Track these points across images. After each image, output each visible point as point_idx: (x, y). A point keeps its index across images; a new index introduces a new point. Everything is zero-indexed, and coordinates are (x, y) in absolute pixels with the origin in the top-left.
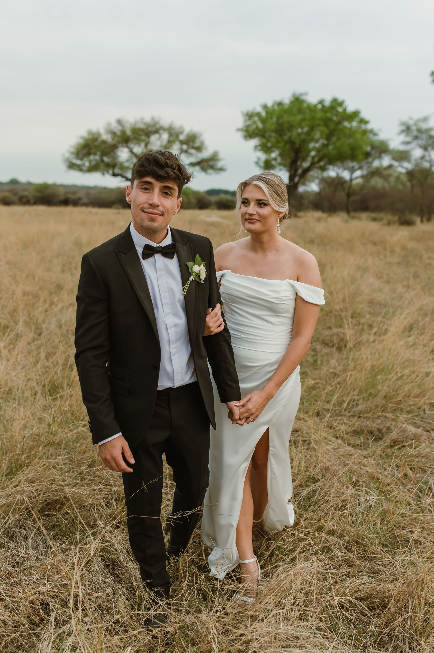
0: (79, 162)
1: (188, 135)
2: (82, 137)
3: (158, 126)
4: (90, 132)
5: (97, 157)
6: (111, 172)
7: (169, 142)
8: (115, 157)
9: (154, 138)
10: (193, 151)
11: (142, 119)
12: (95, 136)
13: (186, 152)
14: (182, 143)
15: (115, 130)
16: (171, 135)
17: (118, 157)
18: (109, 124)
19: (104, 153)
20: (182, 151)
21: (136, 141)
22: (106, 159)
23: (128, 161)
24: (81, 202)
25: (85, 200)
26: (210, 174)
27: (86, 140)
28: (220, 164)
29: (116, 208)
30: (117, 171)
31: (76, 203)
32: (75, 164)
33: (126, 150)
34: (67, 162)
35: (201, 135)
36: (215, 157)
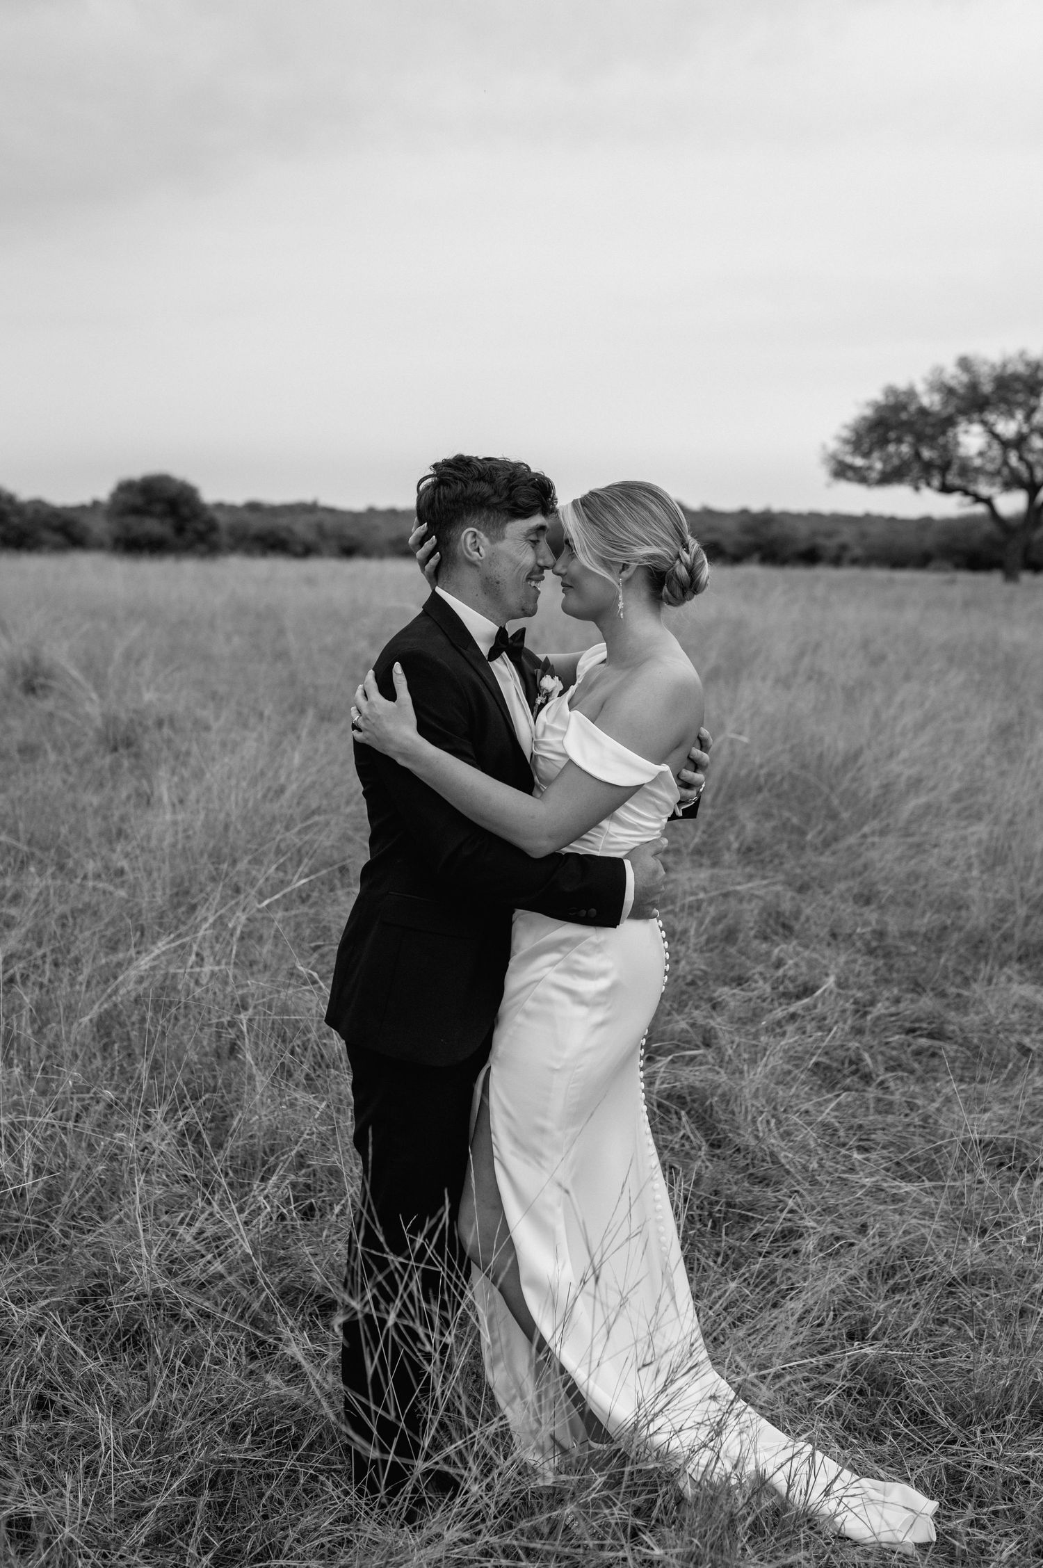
0: (859, 462)
2: (868, 404)
4: (891, 391)
5: (905, 449)
6: (936, 482)
8: (948, 446)
11: (1022, 354)
12: (903, 398)
15: (953, 383)
17: (957, 444)
18: (940, 370)
19: (920, 439)
21: (1003, 407)
22: (927, 454)
23: (981, 454)
24: (848, 556)
25: (857, 551)
27: (879, 408)
29: (938, 569)
30: (952, 479)
31: (834, 558)
32: (851, 467)
33: (977, 429)
34: (833, 465)
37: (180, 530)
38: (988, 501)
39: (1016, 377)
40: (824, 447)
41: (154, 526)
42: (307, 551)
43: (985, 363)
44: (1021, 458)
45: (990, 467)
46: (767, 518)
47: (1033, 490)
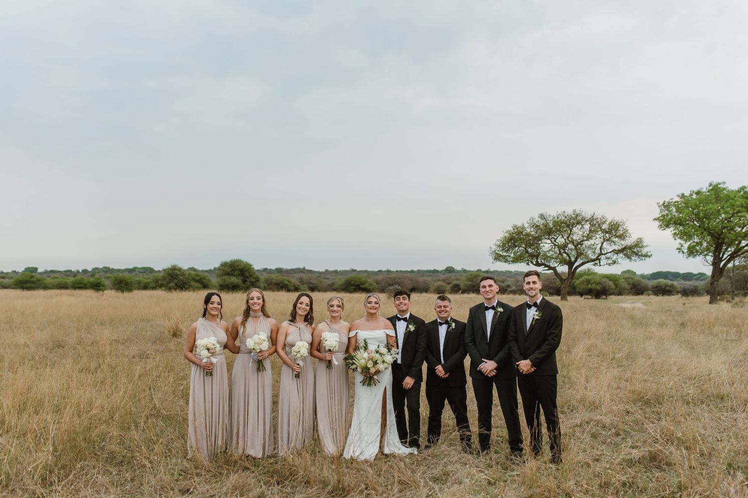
0: (505, 254)
1: (610, 224)
2: (507, 232)
3: (580, 218)
4: (515, 227)
5: (522, 249)
6: (534, 261)
7: (591, 231)
8: (538, 248)
9: (576, 229)
10: (617, 239)
11: (564, 212)
12: (520, 230)
13: (609, 240)
14: (604, 232)
15: (538, 224)
16: (592, 225)
17: (541, 247)
18: (532, 219)
19: (528, 245)
20: (604, 240)
21: (558, 233)
22: (530, 250)
23: (550, 251)
26: (635, 260)
27: (511, 233)
28: (644, 251)
30: (539, 261)
32: (501, 256)
33: (548, 241)
35: (624, 224)
36: (639, 244)
37: (244, 281)
38: (554, 269)
39: (562, 222)
40: (490, 248)
41: (235, 280)
42: (296, 289)
43: (550, 216)
44: (565, 252)
45: (555, 255)
47: (570, 264)
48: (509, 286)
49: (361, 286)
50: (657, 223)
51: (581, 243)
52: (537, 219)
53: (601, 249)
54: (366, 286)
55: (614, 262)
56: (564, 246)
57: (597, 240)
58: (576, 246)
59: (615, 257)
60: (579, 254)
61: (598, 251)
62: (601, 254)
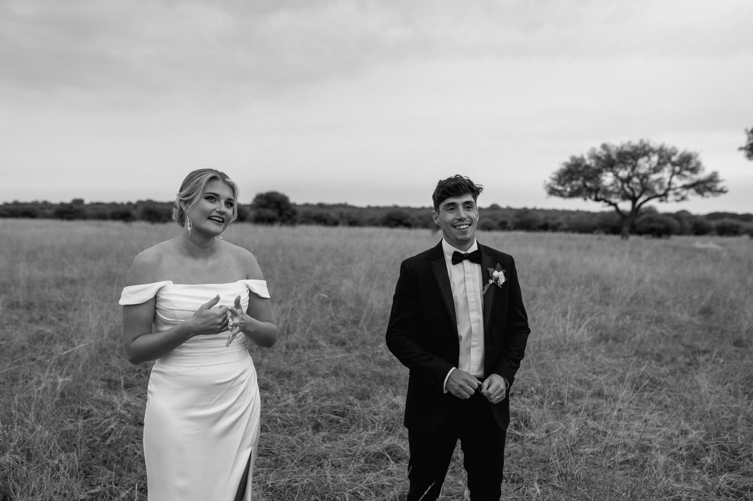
0: (560, 188)
1: (681, 156)
2: (566, 164)
3: (647, 149)
4: (573, 158)
6: (593, 197)
7: (659, 164)
8: (598, 181)
9: (642, 161)
10: (687, 173)
11: (630, 142)
12: (579, 161)
13: (679, 173)
14: (674, 164)
15: (599, 155)
16: (661, 157)
17: (602, 181)
18: (594, 150)
19: (587, 178)
20: (674, 173)
21: (622, 165)
22: (588, 184)
23: (612, 185)
24: (561, 227)
25: (565, 226)
26: (708, 197)
28: (719, 186)
29: (598, 233)
30: (599, 196)
31: (555, 228)
32: (556, 190)
33: (610, 174)
34: (549, 188)
35: (697, 155)
36: (713, 178)
37: (281, 214)
38: (615, 205)
39: (627, 153)
40: (545, 181)
41: (270, 213)
42: (335, 224)
43: (613, 146)
44: (628, 187)
45: (616, 190)
46: (525, 211)
47: (634, 199)
48: (560, 224)
49: (404, 221)
50: (743, 153)
51: (646, 176)
52: (599, 150)
53: (670, 183)
54: (409, 221)
55: (683, 198)
56: (628, 180)
57: (665, 174)
58: (641, 180)
59: (684, 193)
60: (645, 189)
61: (666, 186)
62: (669, 189)
